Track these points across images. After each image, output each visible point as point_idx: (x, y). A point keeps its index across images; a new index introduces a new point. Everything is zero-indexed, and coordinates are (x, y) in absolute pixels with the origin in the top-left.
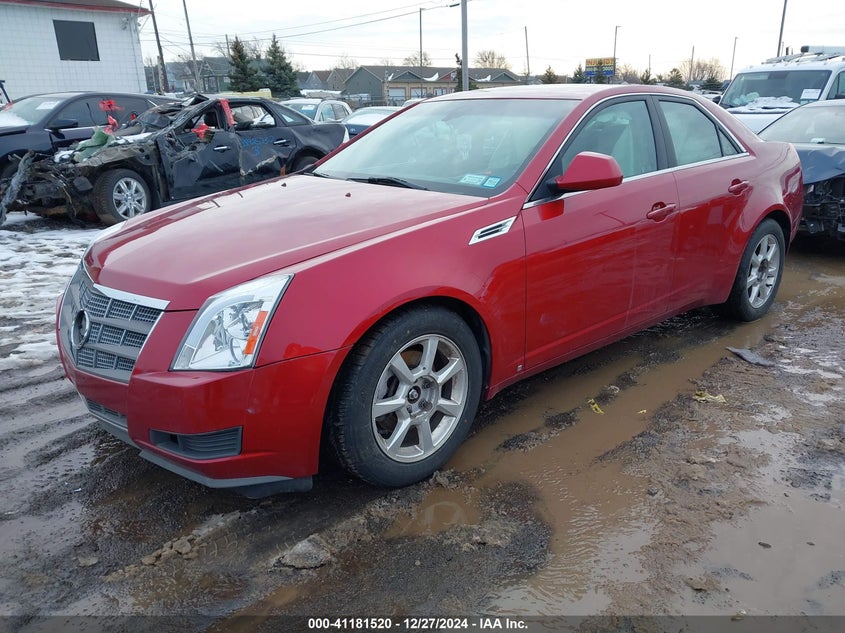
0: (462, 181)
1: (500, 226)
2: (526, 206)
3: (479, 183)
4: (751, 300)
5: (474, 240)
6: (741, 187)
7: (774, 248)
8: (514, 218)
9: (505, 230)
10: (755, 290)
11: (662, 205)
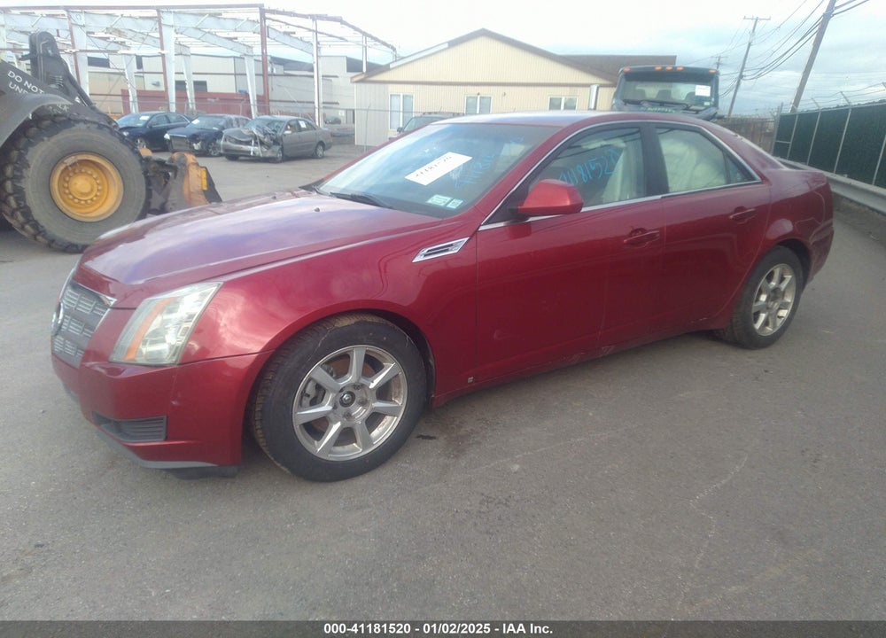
0: (430, 201)
1: (452, 245)
2: (482, 228)
3: (442, 204)
4: (758, 326)
5: (419, 258)
6: (744, 214)
7: (789, 277)
8: (466, 239)
9: (454, 251)
10: (763, 316)
11: (643, 230)
